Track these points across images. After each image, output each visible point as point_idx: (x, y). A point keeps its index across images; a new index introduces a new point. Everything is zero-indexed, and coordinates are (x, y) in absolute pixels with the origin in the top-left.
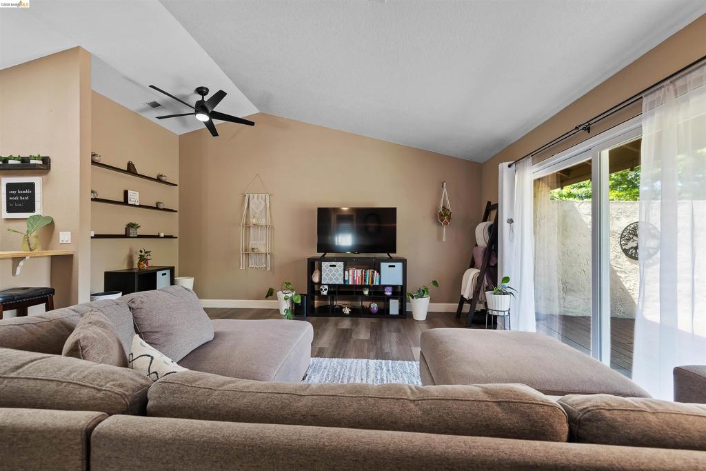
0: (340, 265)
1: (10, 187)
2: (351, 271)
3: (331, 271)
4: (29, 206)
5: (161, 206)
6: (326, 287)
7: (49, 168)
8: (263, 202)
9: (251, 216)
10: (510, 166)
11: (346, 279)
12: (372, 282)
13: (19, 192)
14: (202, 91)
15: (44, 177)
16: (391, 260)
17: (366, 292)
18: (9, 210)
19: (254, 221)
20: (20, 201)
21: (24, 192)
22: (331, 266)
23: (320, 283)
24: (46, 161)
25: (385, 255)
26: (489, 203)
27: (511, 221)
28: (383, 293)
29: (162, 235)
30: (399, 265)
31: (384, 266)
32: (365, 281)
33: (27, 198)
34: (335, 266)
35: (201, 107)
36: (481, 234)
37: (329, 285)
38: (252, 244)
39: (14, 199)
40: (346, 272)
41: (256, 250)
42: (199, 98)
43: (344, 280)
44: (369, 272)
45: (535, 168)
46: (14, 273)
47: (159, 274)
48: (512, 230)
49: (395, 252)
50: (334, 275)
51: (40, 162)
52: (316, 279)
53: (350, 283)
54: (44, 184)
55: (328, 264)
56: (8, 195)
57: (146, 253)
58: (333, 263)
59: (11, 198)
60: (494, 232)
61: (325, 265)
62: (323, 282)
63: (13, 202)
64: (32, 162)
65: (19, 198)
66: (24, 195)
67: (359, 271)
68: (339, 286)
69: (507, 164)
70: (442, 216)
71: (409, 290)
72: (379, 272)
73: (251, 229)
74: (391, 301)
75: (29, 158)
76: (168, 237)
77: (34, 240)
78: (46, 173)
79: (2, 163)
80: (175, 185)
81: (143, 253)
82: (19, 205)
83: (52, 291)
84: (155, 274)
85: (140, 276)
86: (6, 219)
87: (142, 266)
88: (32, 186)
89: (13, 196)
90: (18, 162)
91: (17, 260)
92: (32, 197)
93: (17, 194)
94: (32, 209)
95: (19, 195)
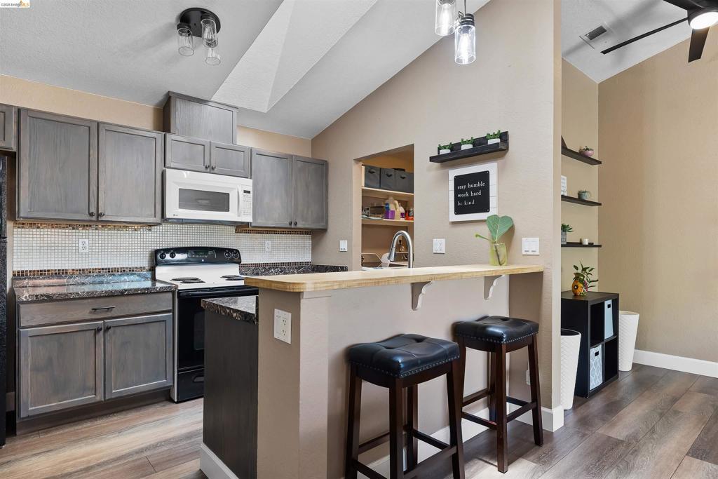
1: (459, 180)
4: (483, 205)
5: (587, 197)
7: (507, 149)
13: (469, 186)
15: (500, 161)
18: (459, 210)
20: (470, 198)
21: (476, 185)
24: (504, 137)
29: (586, 242)
33: (480, 193)
39: (463, 196)
46: (486, 295)
47: (606, 303)
51: (498, 140)
54: (501, 171)
56: (457, 192)
59: (459, 196)
63: (462, 200)
64: (491, 142)
65: (470, 194)
66: (475, 190)
75: (485, 137)
76: (591, 245)
77: (503, 251)
78: (502, 156)
79: (448, 151)
80: (599, 162)
81: (580, 271)
82: (470, 203)
83: (536, 328)
84: (603, 304)
85: (592, 306)
86: (454, 223)
87: (581, 290)
88: (485, 176)
89: (462, 191)
90: (470, 146)
91: (489, 280)
92: (486, 190)
93: (468, 190)
94: (486, 207)
95: (470, 190)
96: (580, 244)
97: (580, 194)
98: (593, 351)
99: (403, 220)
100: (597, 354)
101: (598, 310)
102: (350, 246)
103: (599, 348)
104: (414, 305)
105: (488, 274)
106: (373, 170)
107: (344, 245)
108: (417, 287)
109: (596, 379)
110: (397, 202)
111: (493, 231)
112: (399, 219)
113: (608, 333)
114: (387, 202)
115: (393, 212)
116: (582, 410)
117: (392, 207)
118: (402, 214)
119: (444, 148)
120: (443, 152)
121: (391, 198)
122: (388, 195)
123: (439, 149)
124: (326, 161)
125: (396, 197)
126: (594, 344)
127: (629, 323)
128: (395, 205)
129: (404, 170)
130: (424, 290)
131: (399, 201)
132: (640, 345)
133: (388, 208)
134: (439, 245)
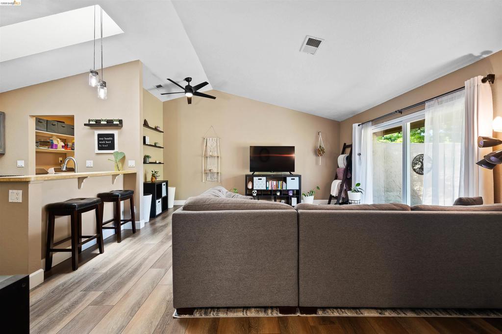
0: (264, 179)
1: (100, 136)
2: (270, 182)
3: (259, 182)
4: (111, 147)
5: (158, 145)
6: (256, 191)
7: (122, 126)
8: (215, 143)
9: (208, 150)
10: (359, 125)
11: (268, 186)
12: (282, 188)
13: (105, 139)
14: (188, 80)
15: (119, 130)
16: (291, 175)
17: (278, 194)
18: (100, 148)
19: (211, 154)
20: (105, 144)
21: (108, 139)
22: (259, 179)
23: (253, 189)
24: (121, 121)
25: (288, 173)
26: (345, 144)
27: (360, 154)
28: (288, 194)
29: (158, 162)
30: (297, 179)
31: (289, 179)
32: (278, 187)
33: (110, 142)
34: (261, 179)
35: (188, 89)
36: (341, 161)
37: (257, 190)
38: (209, 168)
40: (268, 183)
41: (212, 171)
42: (187, 84)
43: (266, 187)
44: (280, 182)
45: (373, 127)
46: (113, 183)
47: (163, 184)
48: (360, 159)
49: (294, 171)
50: (261, 184)
51: (118, 123)
52: (250, 187)
53: (270, 189)
54: (119, 134)
55: (258, 178)
56: (99, 141)
57: (155, 172)
58: (260, 178)
60: (349, 160)
61: (255, 179)
62: (254, 189)
63: (101, 144)
64: (115, 123)
65: (105, 142)
66: (108, 141)
67: (275, 182)
68: (264, 190)
69: (358, 124)
70: (319, 152)
71: (302, 192)
72: (286, 182)
73: (208, 158)
74: (293, 199)
75: (112, 120)
76: (160, 163)
77: (120, 165)
78: (120, 129)
79: (95, 123)
80: (163, 132)
81: (154, 173)
82: (105, 146)
83: (133, 192)
84: (161, 184)
85: (157, 185)
86: (97, 154)
87: (154, 180)
88: (112, 136)
89: (101, 141)
90: (106, 123)
91: (114, 176)
92: (113, 141)
93: (104, 140)
94: (113, 148)
95: (105, 140)
96: (155, 163)
97: (155, 144)
98: (157, 201)
99: (63, 149)
100: (159, 202)
101: (159, 186)
102: (26, 164)
103: (160, 200)
104: (79, 187)
105: (113, 174)
106: (41, 121)
107: (21, 163)
108: (81, 179)
109: (159, 210)
110: (59, 140)
111: (116, 158)
112: (60, 149)
113: (164, 194)
114: (51, 139)
115: (56, 146)
116: (153, 221)
117: (55, 142)
118: (63, 146)
119: (92, 121)
120: (91, 123)
121: (54, 137)
122: (52, 136)
123: (89, 121)
124: (4, 113)
125: (58, 137)
126: (158, 199)
127: (172, 191)
128: (58, 141)
129: (64, 122)
130: (84, 181)
131: (60, 139)
132: (176, 198)
133: (52, 143)
134: (90, 163)
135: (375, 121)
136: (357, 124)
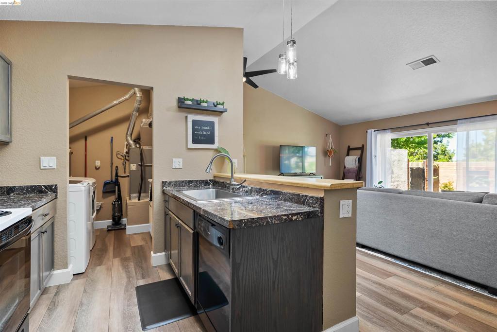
1: (195, 123)
4: (210, 139)
10: (374, 131)
13: (202, 128)
15: (219, 118)
18: (195, 141)
20: (203, 135)
21: (206, 128)
26: (349, 146)
27: (375, 157)
33: (209, 133)
39: (198, 133)
48: (375, 160)
56: (194, 130)
59: (196, 132)
60: (361, 160)
63: (197, 135)
65: (203, 132)
66: (206, 131)
79: (191, 103)
82: (203, 138)
86: (191, 148)
88: (212, 124)
89: (197, 130)
90: (207, 105)
92: (212, 132)
94: (212, 142)
95: (203, 130)
119: (188, 99)
124: (10, 61)
134: (178, 162)
135: (394, 130)
136: (373, 130)
